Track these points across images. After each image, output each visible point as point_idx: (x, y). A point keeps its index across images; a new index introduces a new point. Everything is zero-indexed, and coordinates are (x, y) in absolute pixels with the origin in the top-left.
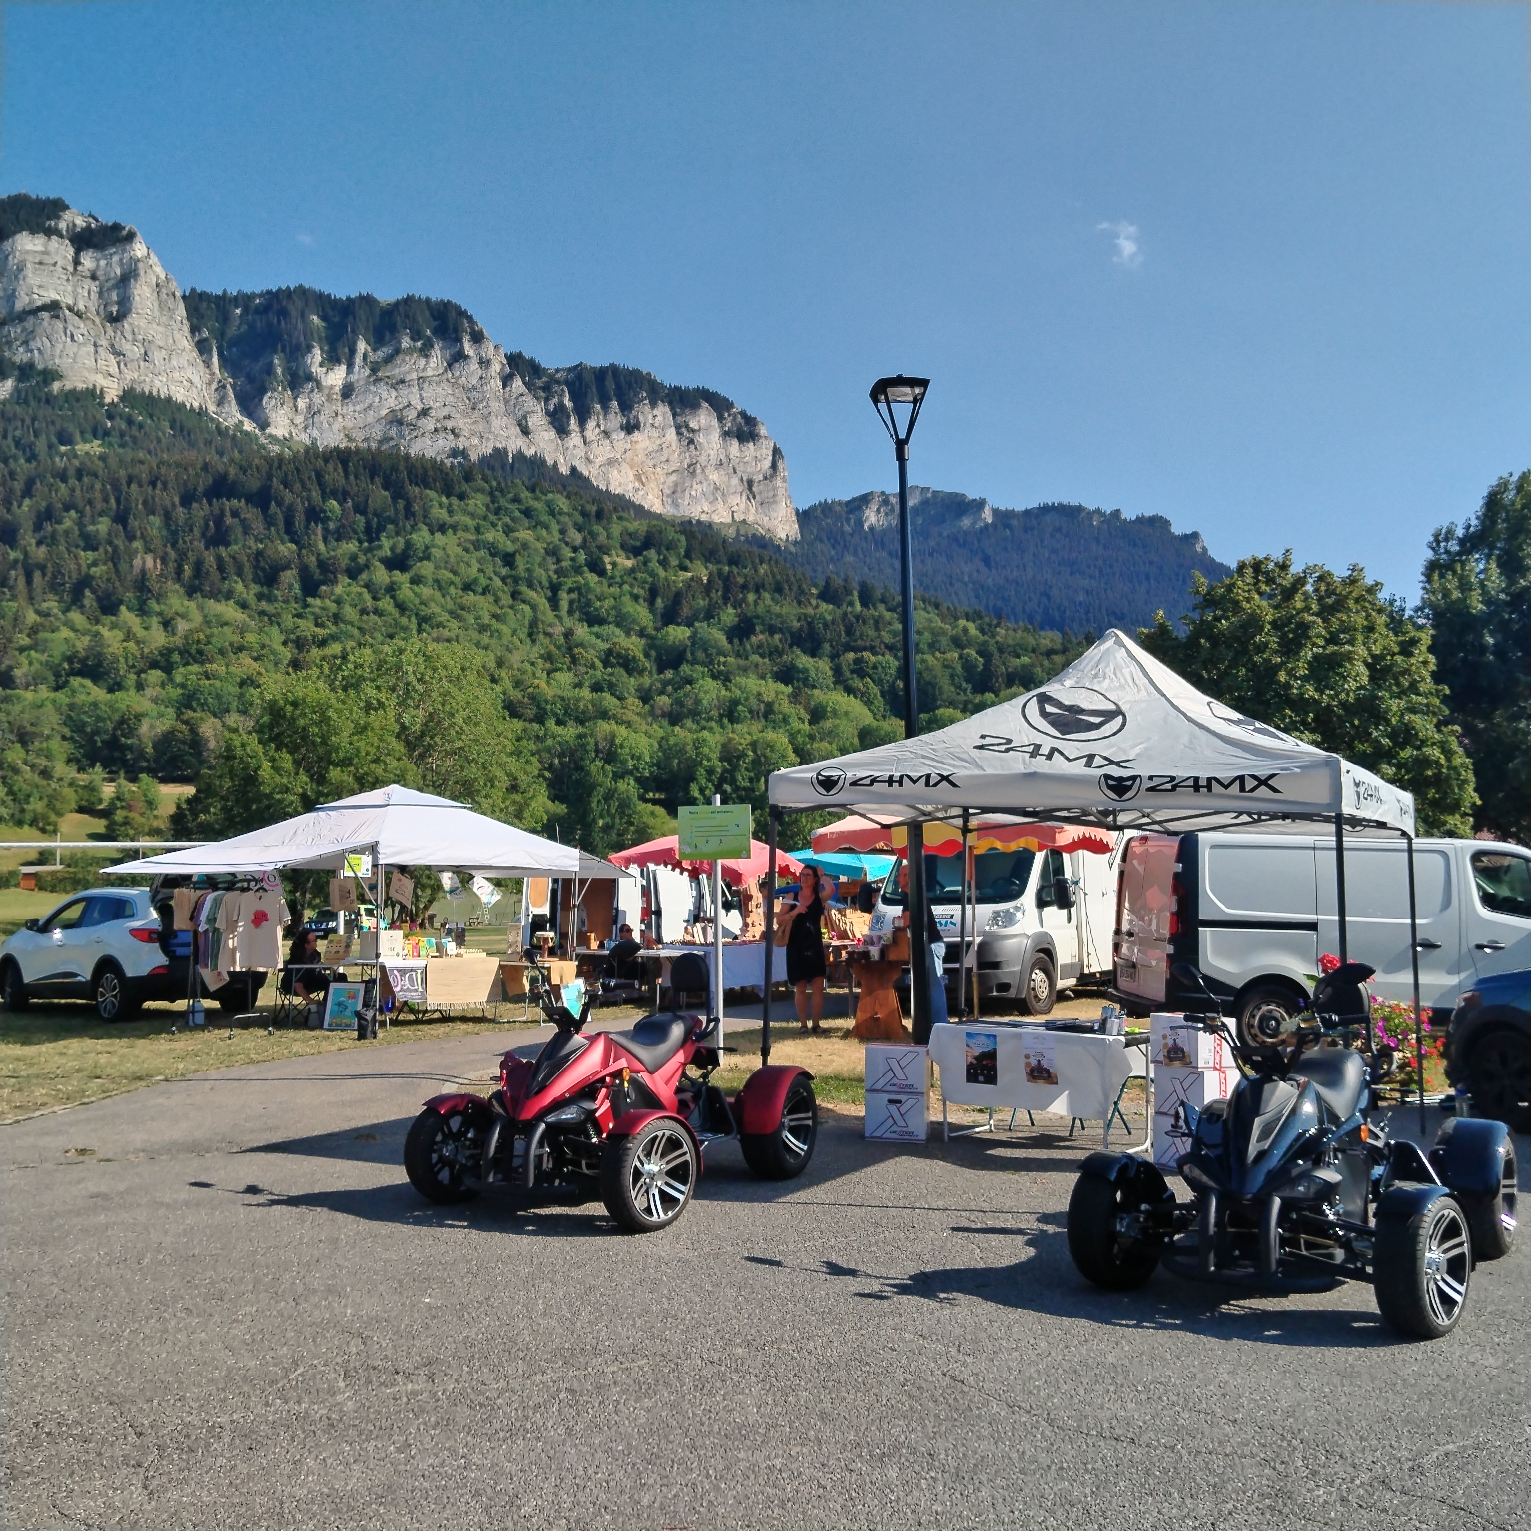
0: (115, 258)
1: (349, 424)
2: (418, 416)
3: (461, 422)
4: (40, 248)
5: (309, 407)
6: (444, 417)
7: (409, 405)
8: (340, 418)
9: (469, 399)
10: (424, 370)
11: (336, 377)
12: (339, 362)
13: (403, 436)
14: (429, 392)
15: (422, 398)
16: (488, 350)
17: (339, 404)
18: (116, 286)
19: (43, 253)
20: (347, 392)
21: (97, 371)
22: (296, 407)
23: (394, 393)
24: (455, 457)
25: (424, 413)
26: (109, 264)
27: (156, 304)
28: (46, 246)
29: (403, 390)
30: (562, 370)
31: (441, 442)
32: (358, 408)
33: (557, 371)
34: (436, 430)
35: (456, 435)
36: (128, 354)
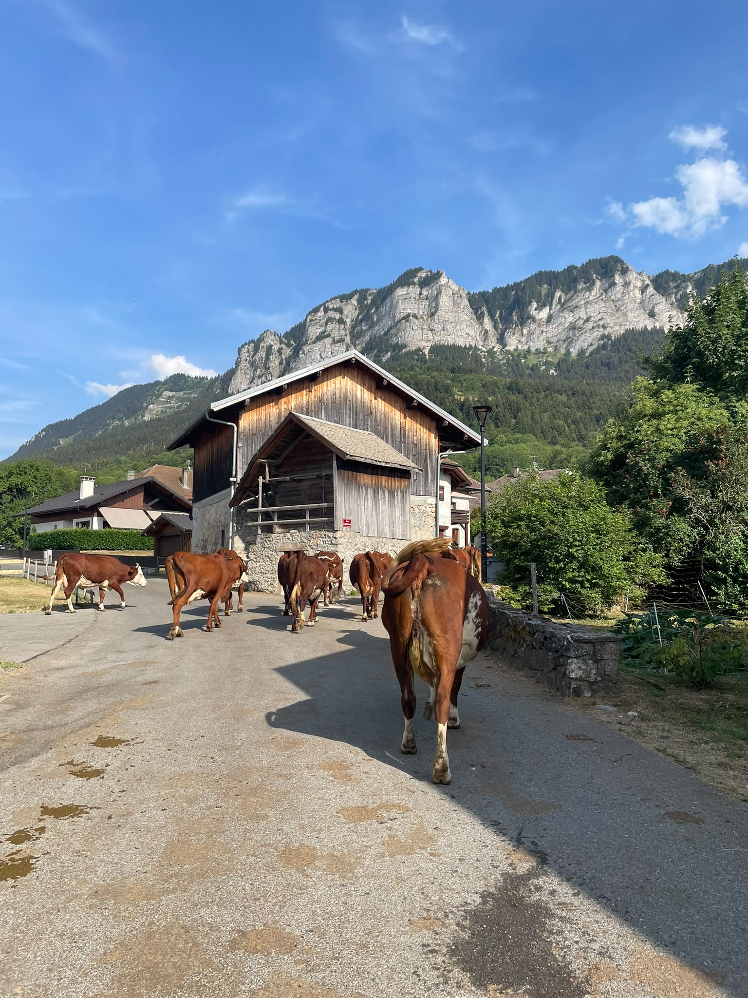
0: (434, 287)
1: (549, 335)
2: (584, 323)
3: (609, 320)
4: (406, 292)
5: (529, 332)
6: (599, 320)
7: (580, 318)
8: (544, 334)
9: (615, 306)
10: (588, 298)
11: (544, 314)
12: (545, 306)
13: (575, 336)
14: (590, 309)
15: (586, 313)
16: (632, 276)
17: (545, 326)
18: (434, 300)
19: (406, 294)
20: (550, 319)
21: (422, 340)
22: (522, 333)
23: (572, 314)
24: (602, 340)
25: (588, 320)
26: (432, 291)
27: (451, 303)
28: (407, 291)
29: (577, 312)
30: (699, 272)
31: (595, 334)
32: (554, 326)
33: (696, 273)
34: (593, 328)
35: (604, 327)
36: (436, 329)
